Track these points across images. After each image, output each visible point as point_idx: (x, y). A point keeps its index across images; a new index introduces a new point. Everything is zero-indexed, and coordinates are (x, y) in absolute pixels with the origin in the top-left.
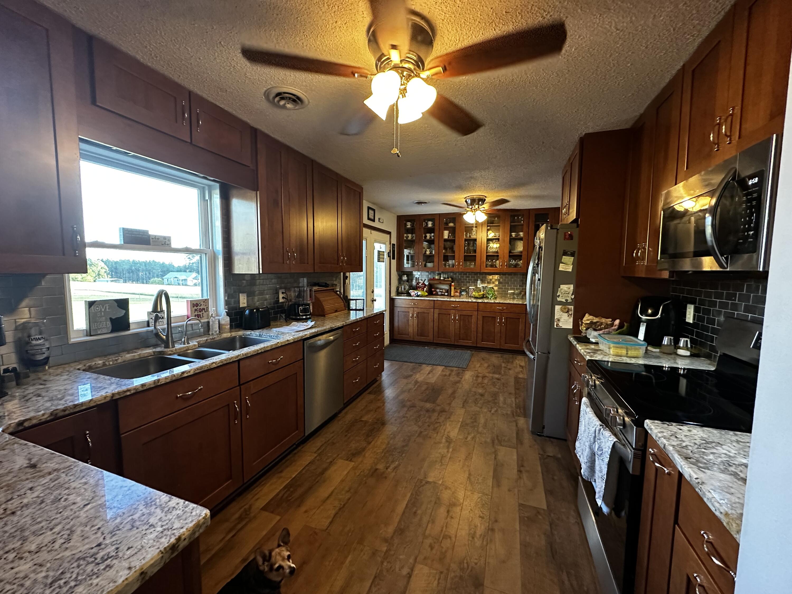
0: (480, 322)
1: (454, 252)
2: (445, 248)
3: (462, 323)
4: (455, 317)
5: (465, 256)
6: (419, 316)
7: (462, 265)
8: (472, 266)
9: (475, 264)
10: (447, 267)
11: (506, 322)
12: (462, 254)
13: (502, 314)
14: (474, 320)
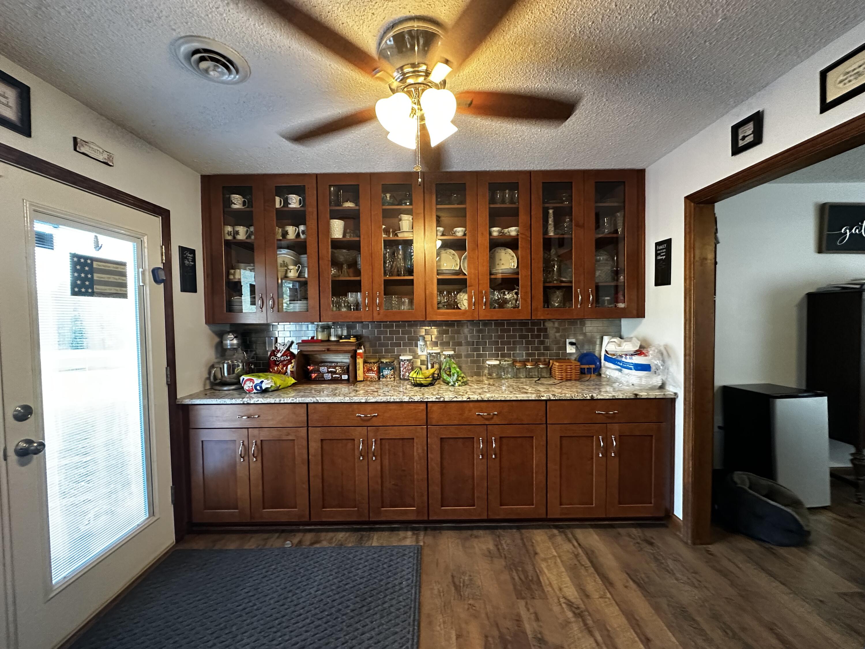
0: (435, 456)
1: (358, 273)
2: (335, 263)
3: (386, 462)
4: (367, 446)
5: (386, 282)
6: (265, 450)
7: (380, 305)
8: (405, 307)
9: (411, 302)
10: (344, 310)
11: (501, 450)
12: (380, 279)
13: (490, 427)
14: (418, 450)
